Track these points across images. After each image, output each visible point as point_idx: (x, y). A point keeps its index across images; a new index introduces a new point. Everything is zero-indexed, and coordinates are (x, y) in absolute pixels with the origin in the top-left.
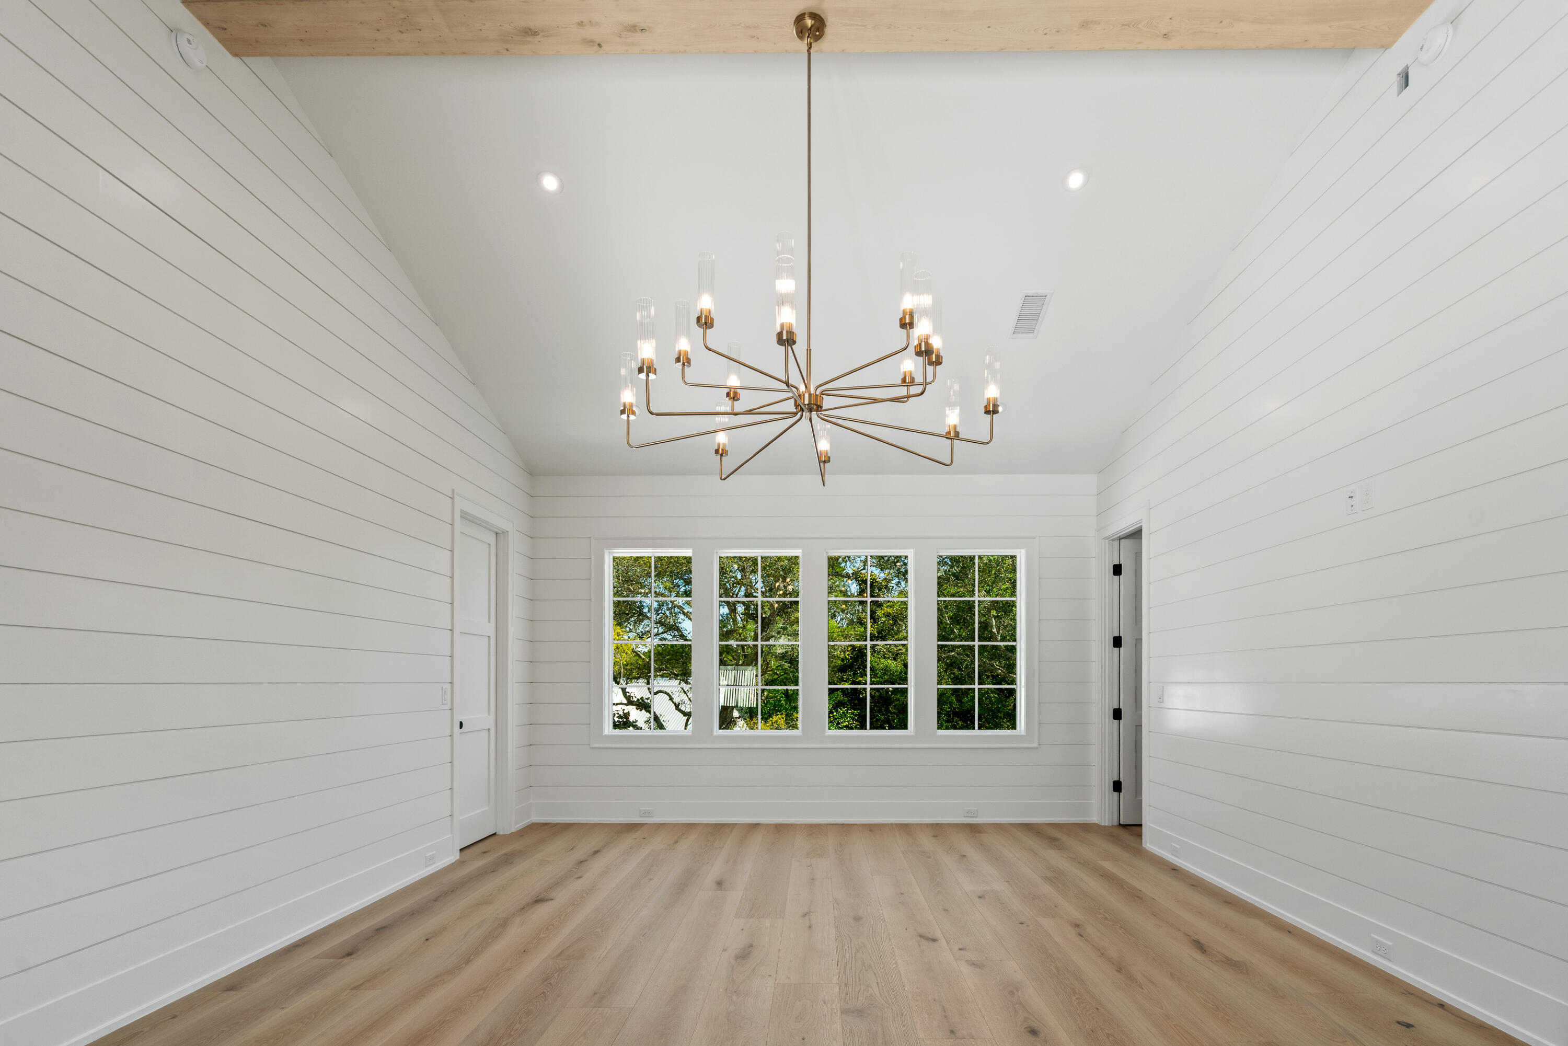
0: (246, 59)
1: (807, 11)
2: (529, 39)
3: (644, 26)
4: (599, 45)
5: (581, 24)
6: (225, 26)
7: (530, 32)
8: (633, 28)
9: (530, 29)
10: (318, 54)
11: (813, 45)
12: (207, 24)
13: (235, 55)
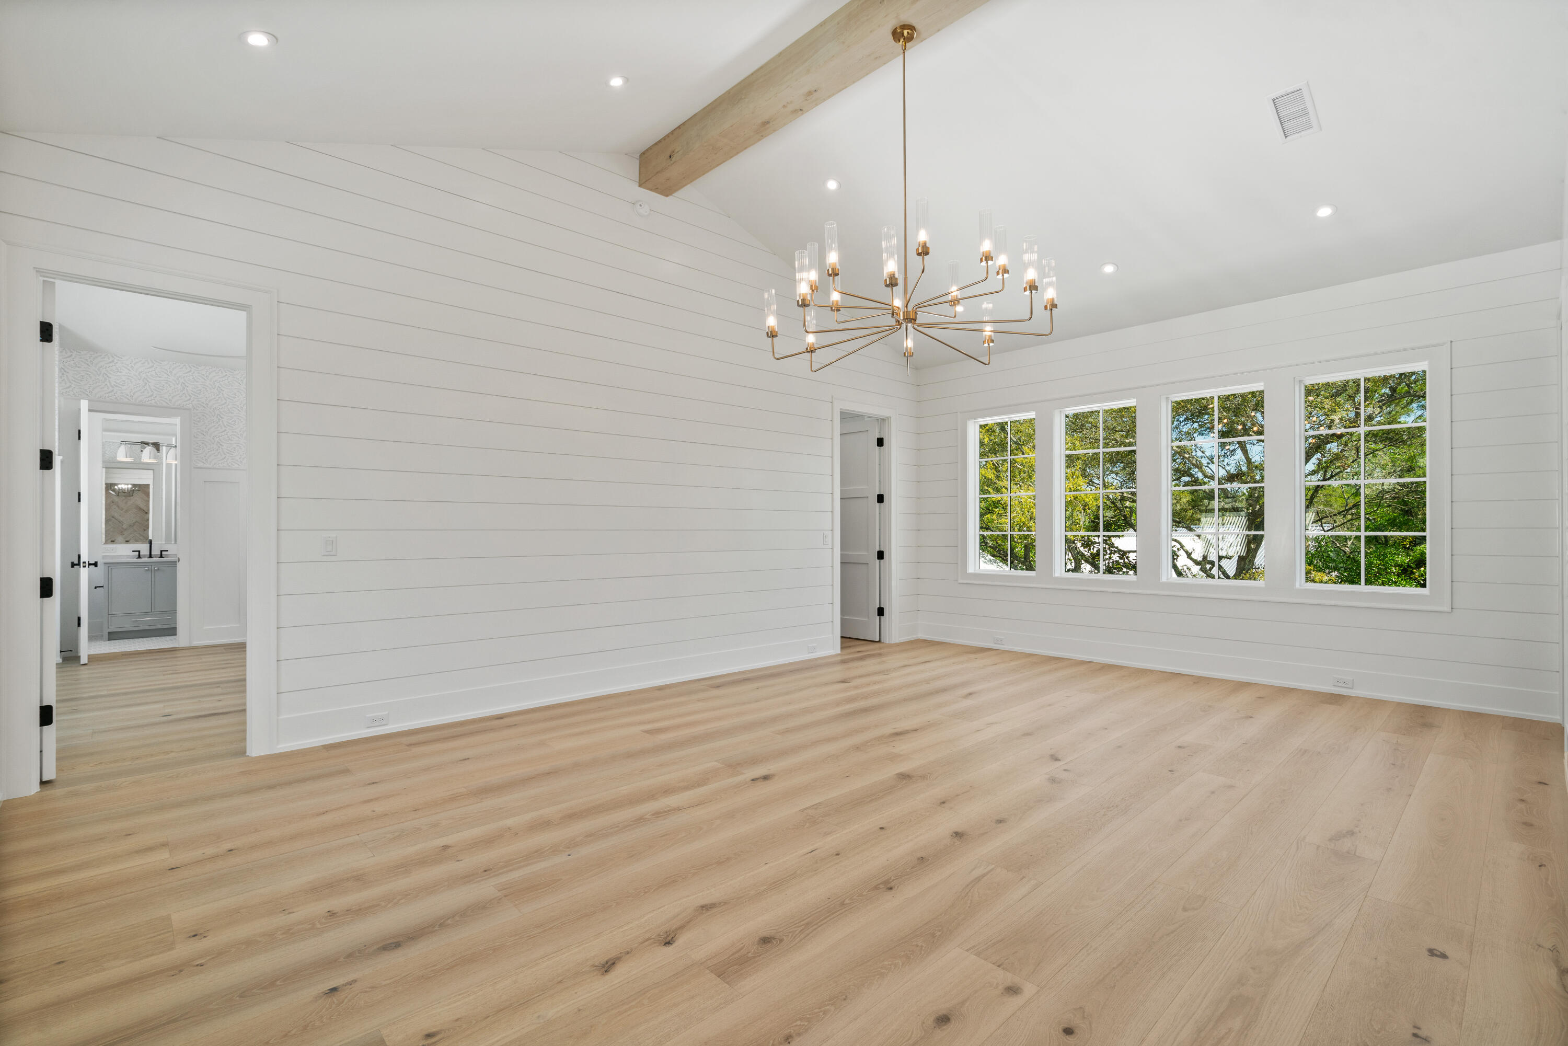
0: (675, 194)
1: (898, 26)
2: (768, 126)
3: (814, 89)
4: (801, 110)
5: (784, 106)
6: (657, 187)
7: (765, 123)
8: (810, 93)
9: (765, 122)
10: (694, 180)
11: (907, 44)
12: (651, 190)
13: (667, 196)
